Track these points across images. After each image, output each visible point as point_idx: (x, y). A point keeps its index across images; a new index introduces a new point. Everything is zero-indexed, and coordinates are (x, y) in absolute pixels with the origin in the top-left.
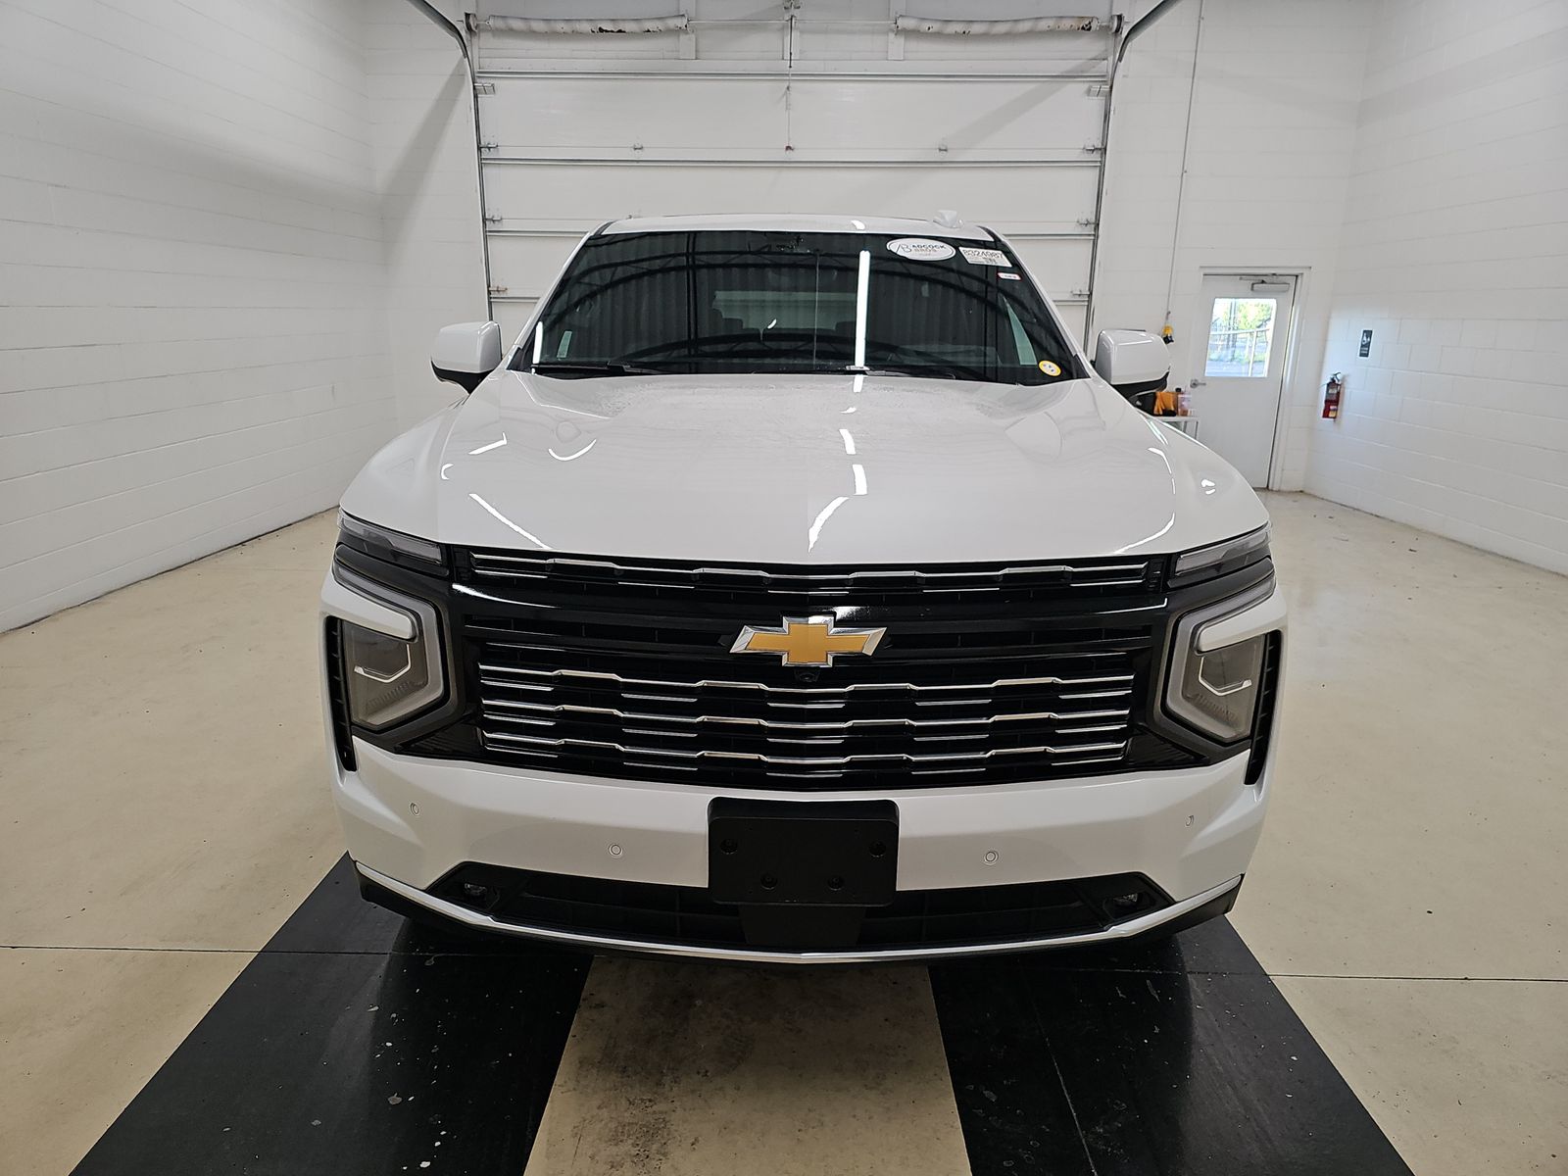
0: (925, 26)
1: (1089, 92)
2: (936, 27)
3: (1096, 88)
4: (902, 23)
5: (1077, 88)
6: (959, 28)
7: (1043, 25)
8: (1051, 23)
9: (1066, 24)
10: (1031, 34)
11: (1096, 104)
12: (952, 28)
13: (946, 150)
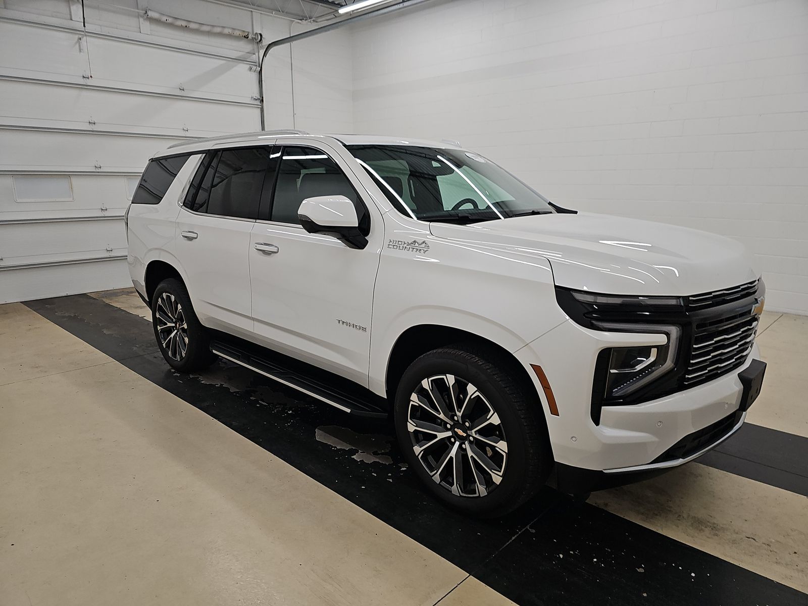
0: (164, 19)
1: (251, 69)
2: (170, 20)
3: (254, 68)
4: (150, 14)
5: (244, 67)
6: (184, 24)
7: (226, 31)
8: (230, 31)
9: (237, 33)
10: (221, 35)
11: (254, 76)
12: (179, 23)
13: (183, 90)
